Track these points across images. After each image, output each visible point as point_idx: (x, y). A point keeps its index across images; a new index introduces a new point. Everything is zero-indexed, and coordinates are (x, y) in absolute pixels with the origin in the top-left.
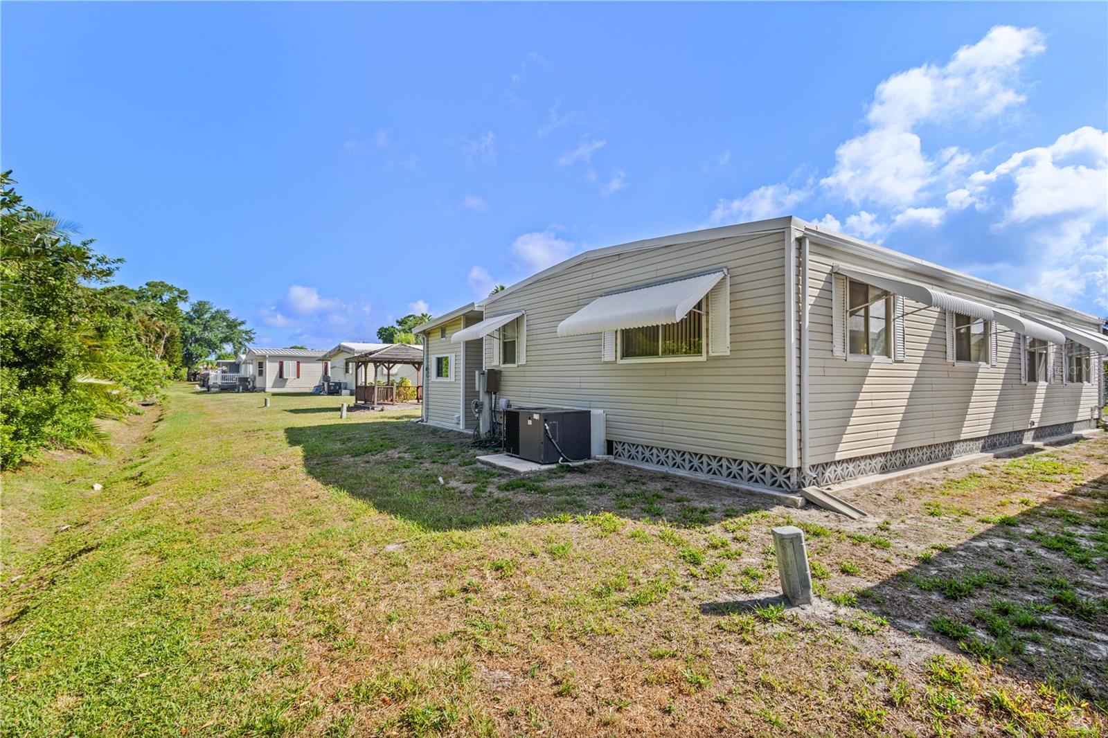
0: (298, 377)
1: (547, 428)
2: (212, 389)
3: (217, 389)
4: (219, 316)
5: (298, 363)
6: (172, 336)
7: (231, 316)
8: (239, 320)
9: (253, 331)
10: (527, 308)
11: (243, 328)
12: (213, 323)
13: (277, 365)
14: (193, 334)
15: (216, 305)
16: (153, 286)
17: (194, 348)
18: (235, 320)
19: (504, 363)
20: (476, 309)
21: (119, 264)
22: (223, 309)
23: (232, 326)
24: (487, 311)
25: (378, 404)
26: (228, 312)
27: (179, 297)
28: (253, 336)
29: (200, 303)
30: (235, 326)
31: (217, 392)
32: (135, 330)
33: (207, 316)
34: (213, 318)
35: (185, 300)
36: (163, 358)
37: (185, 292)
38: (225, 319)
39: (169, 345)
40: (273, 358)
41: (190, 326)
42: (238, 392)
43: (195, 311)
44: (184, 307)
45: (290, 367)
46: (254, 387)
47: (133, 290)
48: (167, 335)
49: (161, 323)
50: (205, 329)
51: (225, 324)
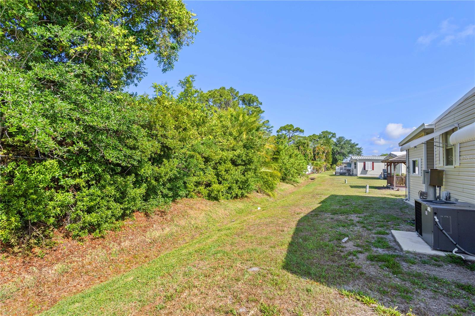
0: (373, 169)
1: (437, 220)
2: (337, 174)
3: (338, 174)
4: (348, 142)
5: (373, 163)
6: (328, 152)
7: (352, 142)
8: (356, 143)
9: (362, 148)
10: (459, 122)
11: (357, 147)
12: (344, 146)
13: (362, 164)
14: (337, 151)
15: (347, 138)
16: (324, 133)
17: (338, 157)
18: (354, 143)
19: (447, 165)
20: (426, 127)
21: (272, 128)
22: (349, 139)
23: (353, 146)
24: (436, 128)
25: (396, 186)
26: (351, 140)
27: (333, 136)
28: (361, 150)
29: (340, 138)
30: (354, 146)
31: (338, 175)
32: (310, 151)
33: (342, 143)
34: (345, 144)
35: (335, 137)
36: (325, 161)
37: (335, 134)
38: (349, 144)
39: (327, 156)
40: (360, 160)
41: (336, 147)
42: (346, 176)
43: (338, 141)
44: (334, 140)
45: (369, 165)
46: (353, 174)
47: (317, 135)
48: (326, 151)
49: (324, 147)
50: (342, 148)
51: (350, 146)
